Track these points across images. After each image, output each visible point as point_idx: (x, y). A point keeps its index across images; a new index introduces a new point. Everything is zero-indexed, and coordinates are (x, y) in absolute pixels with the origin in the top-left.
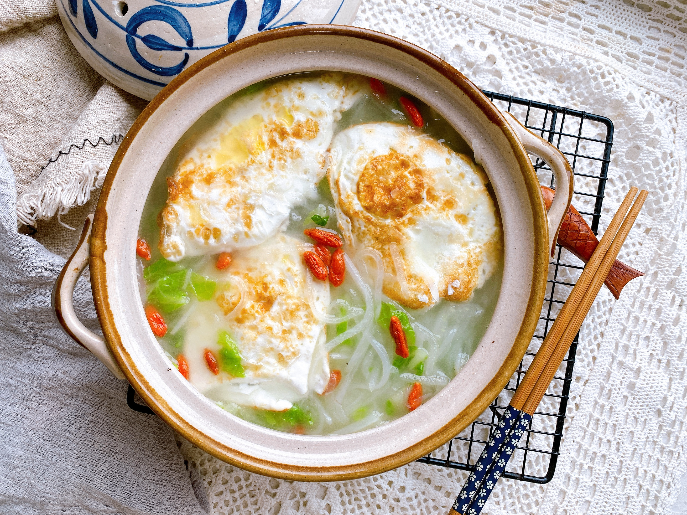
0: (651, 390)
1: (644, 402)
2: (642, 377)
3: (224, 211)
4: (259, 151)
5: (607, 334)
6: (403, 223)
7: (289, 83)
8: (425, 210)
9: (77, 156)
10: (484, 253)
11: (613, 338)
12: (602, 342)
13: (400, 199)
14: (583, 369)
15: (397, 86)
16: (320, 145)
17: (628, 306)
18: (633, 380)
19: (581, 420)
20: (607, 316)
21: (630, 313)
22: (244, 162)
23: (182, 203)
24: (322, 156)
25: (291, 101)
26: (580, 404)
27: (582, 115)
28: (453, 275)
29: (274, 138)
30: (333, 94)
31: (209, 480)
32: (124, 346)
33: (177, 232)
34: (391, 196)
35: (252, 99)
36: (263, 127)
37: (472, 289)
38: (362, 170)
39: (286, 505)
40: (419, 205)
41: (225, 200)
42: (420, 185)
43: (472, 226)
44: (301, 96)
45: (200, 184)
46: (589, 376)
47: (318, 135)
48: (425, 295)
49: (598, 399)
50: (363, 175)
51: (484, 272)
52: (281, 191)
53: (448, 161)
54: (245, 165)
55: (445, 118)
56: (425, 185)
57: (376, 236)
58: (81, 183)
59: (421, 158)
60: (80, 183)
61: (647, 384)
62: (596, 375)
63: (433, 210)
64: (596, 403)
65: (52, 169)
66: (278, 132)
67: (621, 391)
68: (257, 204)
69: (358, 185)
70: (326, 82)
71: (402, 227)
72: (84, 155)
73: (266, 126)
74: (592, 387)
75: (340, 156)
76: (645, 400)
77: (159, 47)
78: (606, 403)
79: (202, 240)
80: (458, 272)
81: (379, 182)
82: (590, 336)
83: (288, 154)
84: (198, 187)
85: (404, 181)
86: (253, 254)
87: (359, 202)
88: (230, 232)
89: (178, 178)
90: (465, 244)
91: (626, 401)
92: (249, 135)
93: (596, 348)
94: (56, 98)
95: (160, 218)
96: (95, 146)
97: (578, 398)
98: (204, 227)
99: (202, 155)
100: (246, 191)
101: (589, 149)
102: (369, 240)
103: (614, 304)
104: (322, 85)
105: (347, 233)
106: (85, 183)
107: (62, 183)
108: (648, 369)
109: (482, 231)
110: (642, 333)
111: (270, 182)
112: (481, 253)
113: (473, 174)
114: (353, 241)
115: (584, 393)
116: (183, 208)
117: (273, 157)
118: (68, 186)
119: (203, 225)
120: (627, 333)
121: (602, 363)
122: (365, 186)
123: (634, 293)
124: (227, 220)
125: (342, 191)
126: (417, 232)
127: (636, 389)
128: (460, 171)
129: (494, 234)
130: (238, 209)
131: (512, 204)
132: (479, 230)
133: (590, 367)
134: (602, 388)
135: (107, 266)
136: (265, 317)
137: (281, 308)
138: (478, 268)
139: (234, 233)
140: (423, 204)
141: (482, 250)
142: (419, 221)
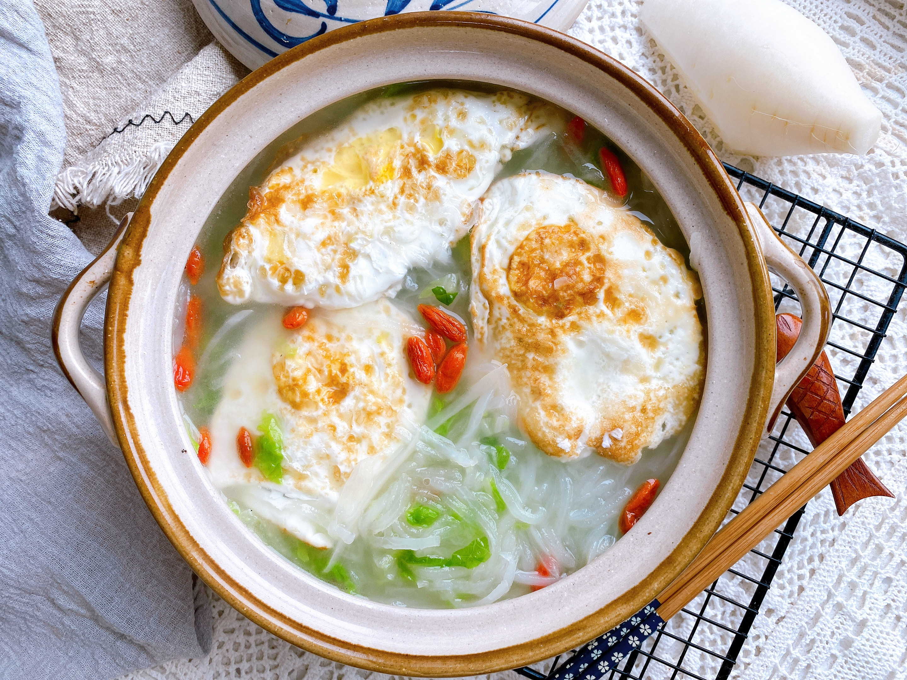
0: (874, 656)
1: (859, 671)
2: (865, 634)
3: (316, 251)
4: (384, 179)
5: (829, 558)
6: (562, 327)
7: (450, 93)
8: (598, 316)
9: (150, 131)
10: (670, 400)
11: (836, 567)
12: (819, 569)
13: (565, 291)
14: (780, 599)
15: (601, 130)
16: (471, 189)
17: (872, 527)
18: (851, 635)
19: (759, 671)
20: (836, 532)
21: (871, 537)
22: (360, 189)
23: (262, 227)
24: (469, 205)
25: (447, 119)
26: (764, 649)
27: (870, 234)
28: (615, 420)
29: (409, 166)
30: (507, 123)
31: (221, 609)
32: (129, 403)
33: (246, 263)
34: (553, 285)
35: (393, 104)
36: (398, 147)
37: (639, 447)
38: (522, 239)
39: (314, 672)
40: (591, 307)
41: (321, 236)
42: (598, 280)
43: (663, 356)
44: (462, 115)
45: (292, 206)
46: (787, 612)
47: (470, 175)
48: (567, 440)
49: (791, 649)
50: (521, 247)
51: (664, 426)
52: (400, 241)
53: (648, 254)
54: (361, 194)
55: (660, 191)
56: (606, 281)
57: (520, 336)
58: (146, 169)
59: (610, 242)
60: (144, 168)
61: (871, 646)
62: (798, 613)
63: (609, 319)
64: (788, 653)
65: (113, 142)
66: (418, 159)
67: (829, 646)
68: (362, 251)
69: (511, 259)
70: (501, 104)
71: (559, 332)
72: (160, 132)
73: (402, 147)
74: (788, 629)
75: (495, 212)
76: (861, 669)
77: (289, 6)
78: (803, 658)
79: (275, 282)
80: (623, 418)
81: (543, 260)
82: (803, 555)
83: (423, 191)
84: (289, 210)
85: (577, 269)
86: (339, 320)
87: (507, 284)
88: (316, 280)
89: (266, 191)
90: (645, 380)
91: (834, 662)
92: (376, 154)
93: (808, 575)
94: (148, 49)
95: (228, 240)
96: (177, 123)
97: (763, 639)
98: (284, 266)
99: (305, 166)
100: (351, 229)
101: (867, 286)
102: (509, 340)
103: (851, 519)
104: (495, 106)
105: (480, 322)
106: (151, 169)
107: (121, 163)
108: (877, 626)
109: (675, 366)
110: (882, 571)
111: (389, 224)
112: (666, 398)
113: (681, 281)
114: (486, 335)
115: (774, 634)
116: (262, 233)
117: (402, 191)
118: (127, 169)
119: (282, 263)
120: (859, 565)
121: (812, 598)
122: (520, 262)
123: (885, 511)
124: (316, 264)
125: (486, 262)
126: (580, 344)
127: (852, 649)
128: (662, 272)
129: (692, 375)
130: (335, 251)
131: (728, 340)
132: (671, 363)
133: (792, 600)
134: (802, 635)
135: (134, 288)
136: (332, 411)
137: (356, 404)
138: (656, 418)
139: (321, 283)
140: (596, 306)
141: (669, 395)
142: (586, 329)
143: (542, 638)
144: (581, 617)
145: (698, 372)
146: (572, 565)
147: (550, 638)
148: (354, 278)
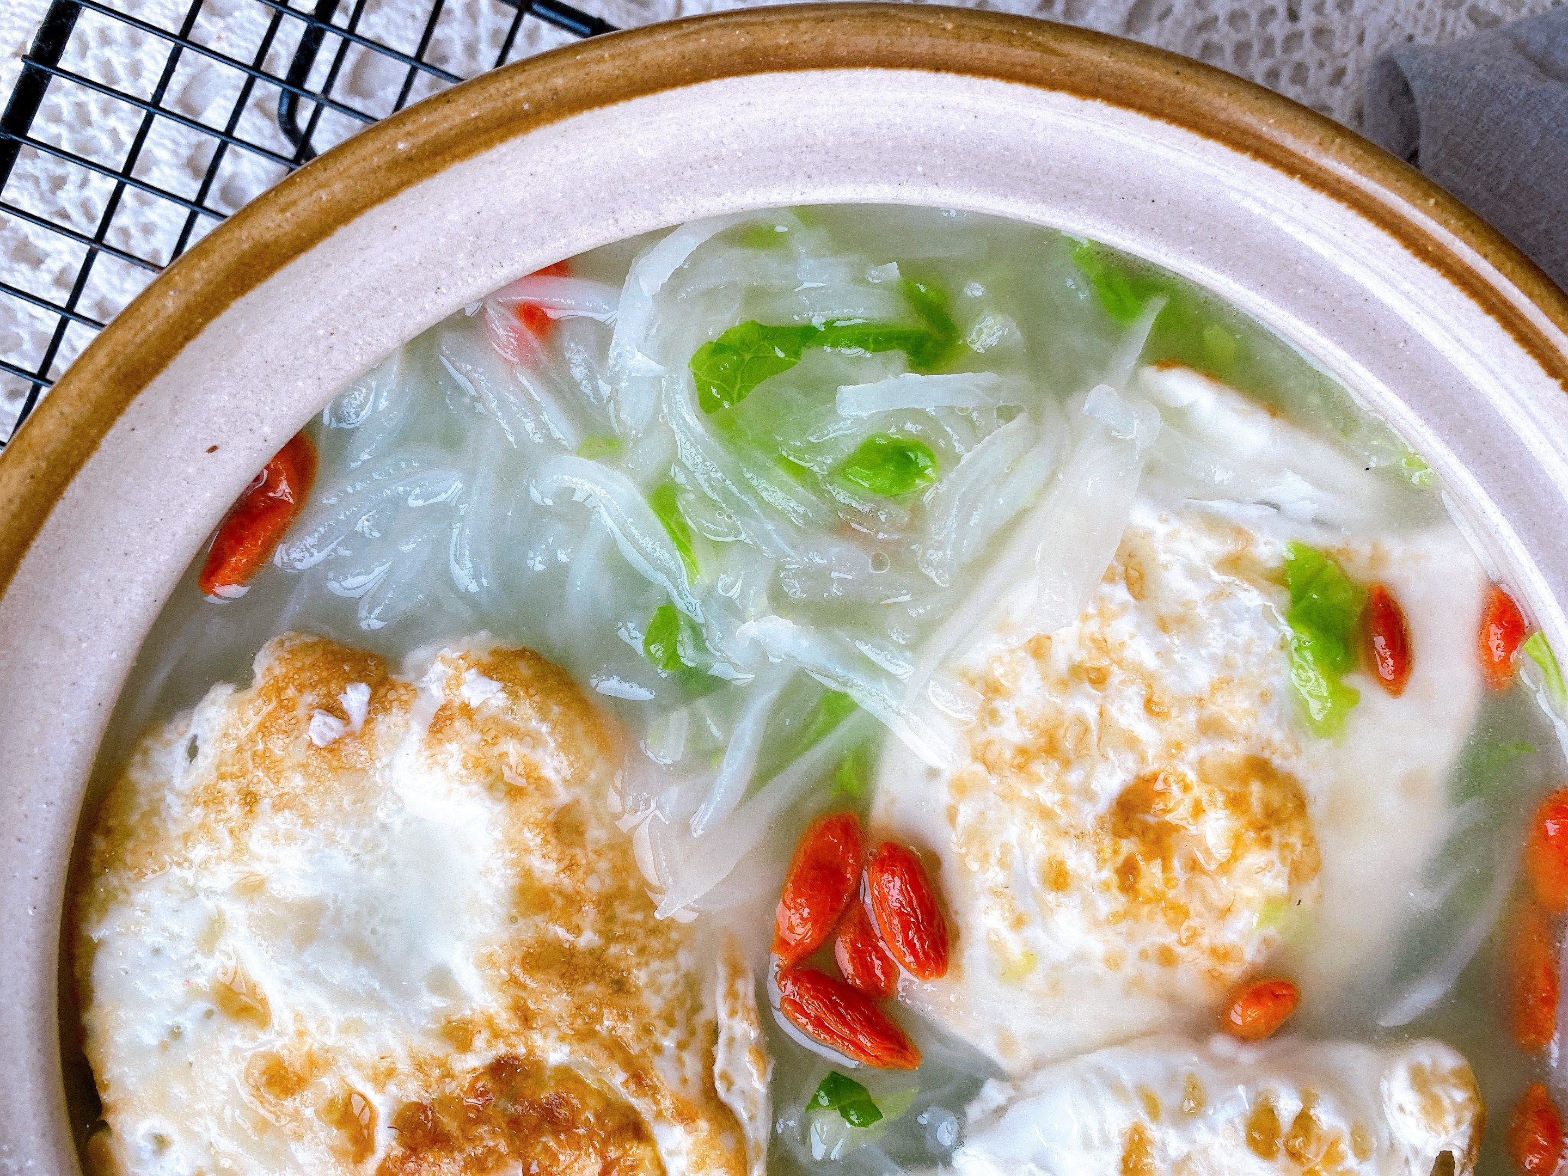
6: (496, 1034)
8: (390, 1073)
10: (174, 830)
13: (490, 1151)
28: (333, 769)
34: (528, 1170)
37: (261, 692)
40: (413, 1099)
43: (199, 959)
48: (475, 703)
51: (193, 751)
57: (622, 1000)
63: (359, 1066)
71: (505, 1021)
79: (1326, 1116)
80: (308, 776)
86: (1141, 1010)
87: (666, 1158)
88: (1213, 1129)
90: (251, 889)
102: (651, 984)
109: (164, 929)
112: (186, 837)
114: (721, 988)
126: (442, 982)
129: (112, 906)
132: (174, 938)
136: (1159, 758)
137: (1089, 776)
138: (215, 774)
139: (1200, 1124)
140: (398, 1100)
141: (178, 845)
142: (427, 1033)
143: (526, 130)
144: (407, 197)
145: (94, 918)
146: (448, 340)
147: (501, 131)
148: (1106, 1142)
